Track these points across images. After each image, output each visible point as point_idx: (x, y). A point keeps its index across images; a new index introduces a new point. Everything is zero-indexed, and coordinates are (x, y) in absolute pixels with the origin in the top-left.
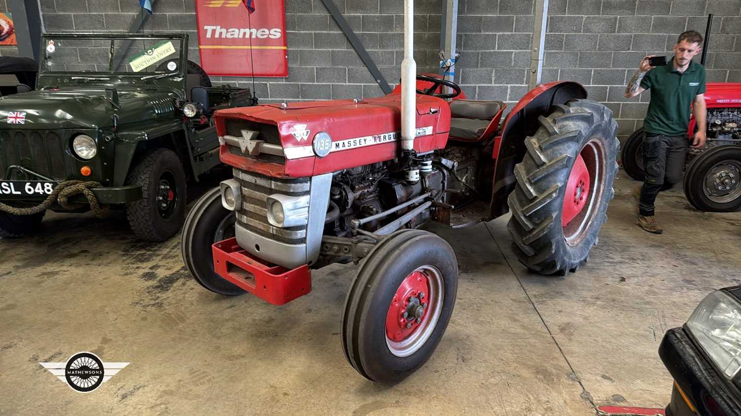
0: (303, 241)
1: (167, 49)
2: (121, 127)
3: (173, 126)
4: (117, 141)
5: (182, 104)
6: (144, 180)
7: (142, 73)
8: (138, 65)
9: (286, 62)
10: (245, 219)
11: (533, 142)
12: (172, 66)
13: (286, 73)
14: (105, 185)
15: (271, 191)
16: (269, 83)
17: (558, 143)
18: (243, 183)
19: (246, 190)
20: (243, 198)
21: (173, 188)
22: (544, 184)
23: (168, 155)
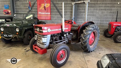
0: (46, 45)
1: (31, 16)
2: (23, 27)
3: (31, 27)
4: (22, 29)
5: (33, 24)
6: (26, 35)
7: (27, 19)
8: (27, 18)
9: (51, 18)
10: (38, 41)
11: (84, 31)
12: (32, 18)
13: (50, 19)
14: (20, 36)
15: (41, 37)
16: (48, 21)
17: (88, 31)
18: (38, 36)
19: (38, 37)
20: (38, 38)
21: (31, 36)
22: (85, 37)
23: (30, 31)
